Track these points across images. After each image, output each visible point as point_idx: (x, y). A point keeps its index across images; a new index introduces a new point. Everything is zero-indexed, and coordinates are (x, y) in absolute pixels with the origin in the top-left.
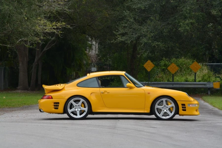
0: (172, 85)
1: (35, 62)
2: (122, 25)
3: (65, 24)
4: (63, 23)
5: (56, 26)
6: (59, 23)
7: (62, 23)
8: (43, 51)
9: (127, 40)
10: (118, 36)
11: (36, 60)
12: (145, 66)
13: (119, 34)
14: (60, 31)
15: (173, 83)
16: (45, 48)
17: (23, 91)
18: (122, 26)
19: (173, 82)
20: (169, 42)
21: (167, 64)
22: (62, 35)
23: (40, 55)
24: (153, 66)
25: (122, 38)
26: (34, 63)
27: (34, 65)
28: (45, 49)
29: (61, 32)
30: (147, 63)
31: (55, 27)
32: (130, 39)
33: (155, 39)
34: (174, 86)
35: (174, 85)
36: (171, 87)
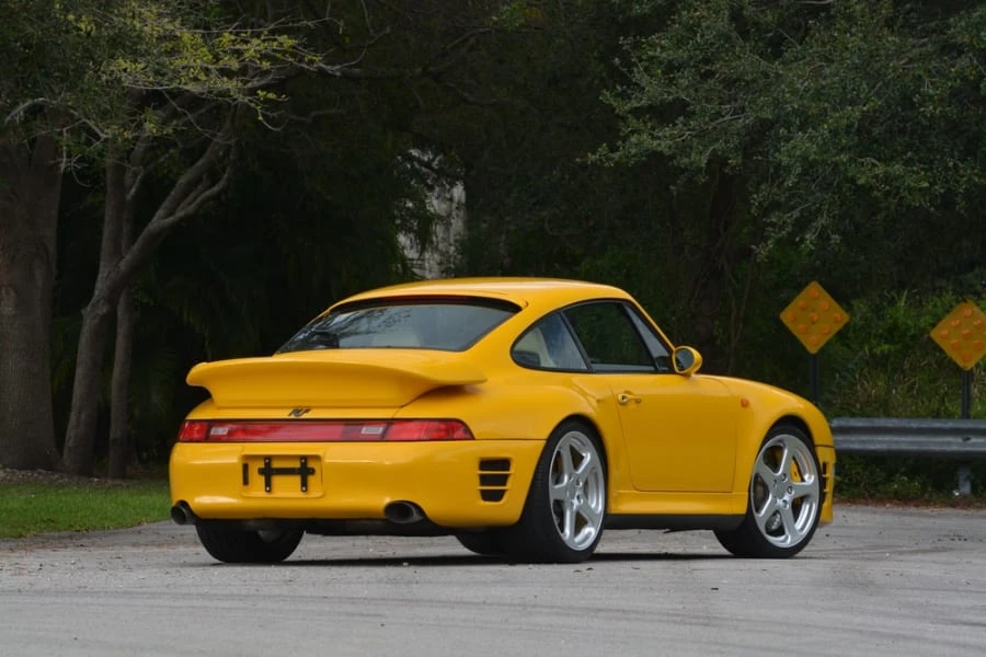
0: (960, 440)
1: (94, 300)
2: (650, 53)
3: (292, 42)
4: (283, 38)
5: (239, 53)
6: (255, 41)
7: (275, 40)
8: (145, 232)
9: (685, 149)
10: (633, 122)
11: (101, 287)
12: (786, 317)
13: (637, 112)
14: (263, 88)
15: (969, 424)
16: (160, 212)
17: (20, 474)
18: (651, 59)
19: (968, 417)
20: (951, 164)
21: (908, 329)
22: (275, 114)
23: (128, 257)
24: (836, 322)
25: (653, 138)
26: (89, 308)
27: (91, 316)
28: (159, 220)
29: (271, 96)
30: (799, 301)
31: (235, 65)
32: (706, 147)
33: (866, 139)
34: (974, 445)
35: (973, 440)
36: (954, 448)
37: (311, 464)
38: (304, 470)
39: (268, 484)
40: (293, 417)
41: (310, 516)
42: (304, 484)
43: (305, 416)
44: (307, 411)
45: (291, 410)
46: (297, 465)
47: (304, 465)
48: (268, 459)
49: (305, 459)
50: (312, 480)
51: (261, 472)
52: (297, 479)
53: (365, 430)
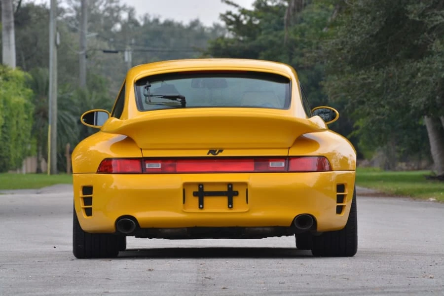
37: (235, 189)
38: (230, 193)
39: (201, 203)
40: (211, 155)
41: (234, 225)
42: (230, 203)
43: (220, 155)
44: (221, 151)
45: (208, 151)
46: (225, 189)
47: (230, 189)
48: (201, 185)
49: (230, 185)
50: (235, 200)
51: (195, 194)
52: (225, 200)
53: (272, 164)
